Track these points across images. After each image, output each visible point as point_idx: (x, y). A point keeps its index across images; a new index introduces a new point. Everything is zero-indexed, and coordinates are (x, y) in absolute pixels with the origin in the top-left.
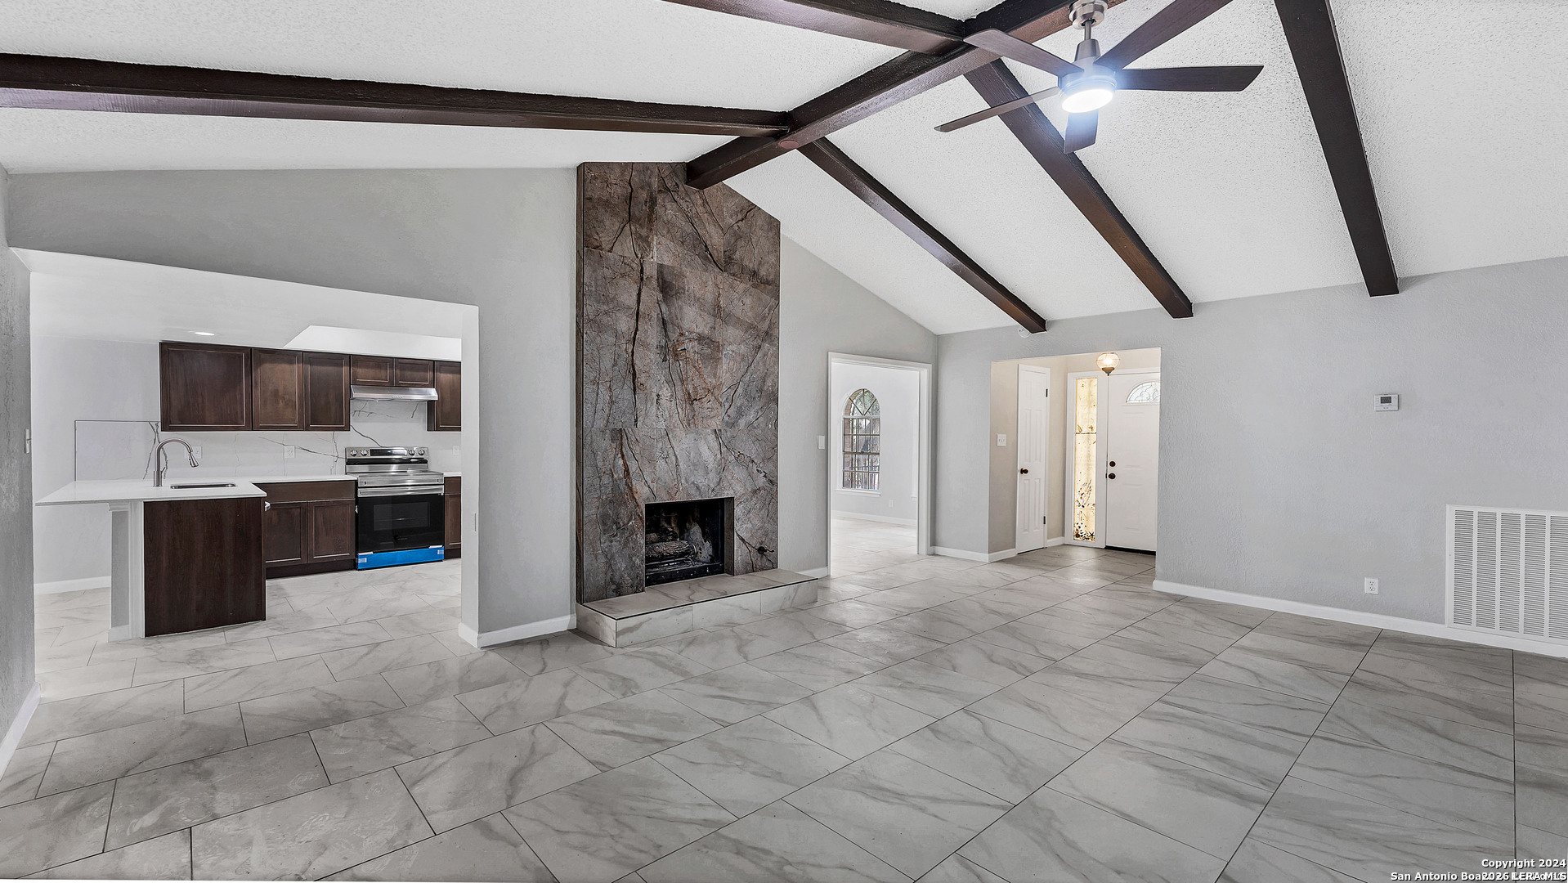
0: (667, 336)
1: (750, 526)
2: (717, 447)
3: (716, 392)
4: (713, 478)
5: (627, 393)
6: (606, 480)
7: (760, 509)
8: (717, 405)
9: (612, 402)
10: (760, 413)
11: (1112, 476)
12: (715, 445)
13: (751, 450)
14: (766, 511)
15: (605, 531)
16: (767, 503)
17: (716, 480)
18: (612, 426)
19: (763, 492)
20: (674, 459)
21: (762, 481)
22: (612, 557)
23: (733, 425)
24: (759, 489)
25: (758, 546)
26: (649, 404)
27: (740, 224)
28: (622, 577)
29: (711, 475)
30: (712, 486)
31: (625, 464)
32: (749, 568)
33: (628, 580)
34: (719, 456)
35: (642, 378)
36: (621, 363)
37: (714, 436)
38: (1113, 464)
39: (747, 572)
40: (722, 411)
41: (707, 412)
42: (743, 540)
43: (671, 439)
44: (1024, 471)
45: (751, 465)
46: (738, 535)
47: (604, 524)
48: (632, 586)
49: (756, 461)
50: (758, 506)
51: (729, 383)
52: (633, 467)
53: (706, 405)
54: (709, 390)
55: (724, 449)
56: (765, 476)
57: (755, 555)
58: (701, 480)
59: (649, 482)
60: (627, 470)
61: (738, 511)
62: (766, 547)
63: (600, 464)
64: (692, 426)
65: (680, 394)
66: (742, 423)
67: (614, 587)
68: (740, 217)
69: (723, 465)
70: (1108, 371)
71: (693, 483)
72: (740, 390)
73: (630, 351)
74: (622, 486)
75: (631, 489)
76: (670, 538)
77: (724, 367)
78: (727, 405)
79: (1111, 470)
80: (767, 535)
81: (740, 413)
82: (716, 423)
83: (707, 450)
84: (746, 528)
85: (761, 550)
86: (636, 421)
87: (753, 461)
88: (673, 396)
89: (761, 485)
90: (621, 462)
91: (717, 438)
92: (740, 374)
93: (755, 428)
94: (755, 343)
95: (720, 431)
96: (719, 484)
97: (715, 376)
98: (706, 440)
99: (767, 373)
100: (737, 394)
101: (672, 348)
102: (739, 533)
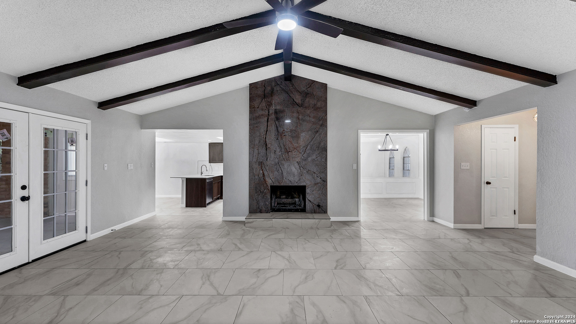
0: (278, 131)
1: (313, 196)
2: (299, 168)
3: (298, 149)
4: (296, 178)
5: (264, 151)
6: (256, 177)
7: (318, 191)
8: (298, 153)
9: (259, 153)
10: (318, 155)
12: (297, 167)
13: (314, 169)
14: (321, 192)
15: (256, 193)
16: (322, 188)
17: (298, 179)
18: (259, 161)
19: (320, 184)
20: (281, 171)
21: (319, 180)
22: (259, 201)
23: (305, 160)
24: (318, 183)
25: (317, 204)
26: (272, 153)
27: (308, 89)
28: (262, 207)
29: (296, 177)
30: (296, 181)
31: (263, 172)
32: (313, 211)
33: (264, 209)
34: (299, 171)
35: (269, 146)
36: (262, 141)
37: (297, 164)
39: (312, 213)
40: (301, 155)
41: (294, 156)
42: (310, 201)
43: (280, 165)
44: (488, 183)
45: (314, 174)
47: (256, 190)
48: (265, 211)
49: (316, 173)
50: (317, 189)
51: (304, 145)
52: (266, 173)
53: (294, 153)
54: (295, 148)
55: (301, 168)
56: (321, 179)
57: (316, 208)
58: (291, 178)
59: (272, 179)
60: (264, 175)
61: (308, 191)
62: (321, 205)
63: (255, 172)
64: (288, 160)
65: (283, 150)
66: (310, 159)
67: (259, 210)
68: (308, 87)
69: (301, 174)
71: (288, 179)
72: (309, 147)
73: (265, 137)
74: (262, 179)
75: (265, 180)
77: (302, 140)
78: (303, 153)
80: (322, 200)
81: (309, 156)
82: (298, 159)
83: (294, 168)
85: (319, 206)
86: (267, 159)
87: (315, 173)
88: (281, 151)
89: (319, 182)
90: (262, 172)
91: (299, 164)
92: (308, 142)
93: (316, 161)
94: (316, 130)
95: (300, 162)
96: (299, 180)
97: (297, 143)
98: (294, 165)
99: (321, 141)
100: (307, 149)
101: (280, 134)
102: (308, 198)
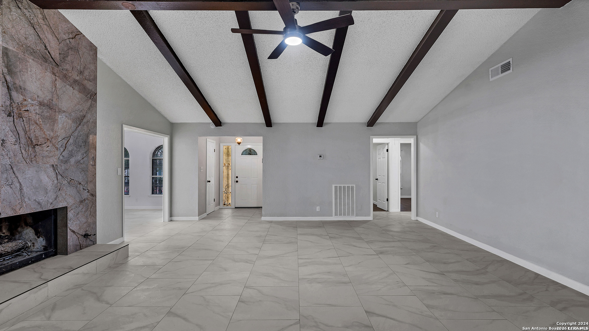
1: (78, 222)
2: (55, 176)
3: (54, 141)
4: (51, 196)
7: (85, 211)
8: (54, 149)
10: (85, 155)
11: (237, 182)
12: (53, 174)
13: (79, 177)
14: (89, 212)
16: (90, 207)
17: (54, 197)
19: (87, 201)
20: (18, 185)
21: (86, 195)
23: (66, 162)
24: (85, 200)
25: (84, 233)
27: (71, 40)
29: (50, 194)
30: (51, 201)
32: (78, 248)
34: (56, 182)
37: (52, 169)
38: (237, 177)
39: (76, 251)
40: (58, 153)
41: (46, 153)
42: (73, 232)
43: (16, 171)
44: (209, 181)
45: (79, 186)
46: (70, 229)
49: (82, 183)
50: (84, 210)
51: (64, 135)
53: (45, 149)
54: (48, 139)
55: (59, 177)
56: (88, 192)
57: (83, 241)
58: (41, 198)
61: (70, 214)
62: (89, 233)
64: (34, 162)
65: (23, 140)
66: (73, 160)
68: (71, 36)
69: (59, 188)
70: (239, 143)
71: (35, 200)
72: (71, 141)
77: (60, 126)
78: (62, 150)
79: (237, 179)
80: (89, 226)
81: (71, 155)
82: (54, 161)
83: (47, 178)
84: (76, 224)
85: (86, 236)
87: (80, 184)
88: (17, 142)
89: (86, 197)
91: (54, 170)
92: (71, 132)
93: (81, 164)
94: (81, 114)
95: (57, 165)
96: (56, 199)
97: (52, 130)
98: (45, 171)
99: (89, 132)
100: (69, 143)
102: (71, 228)
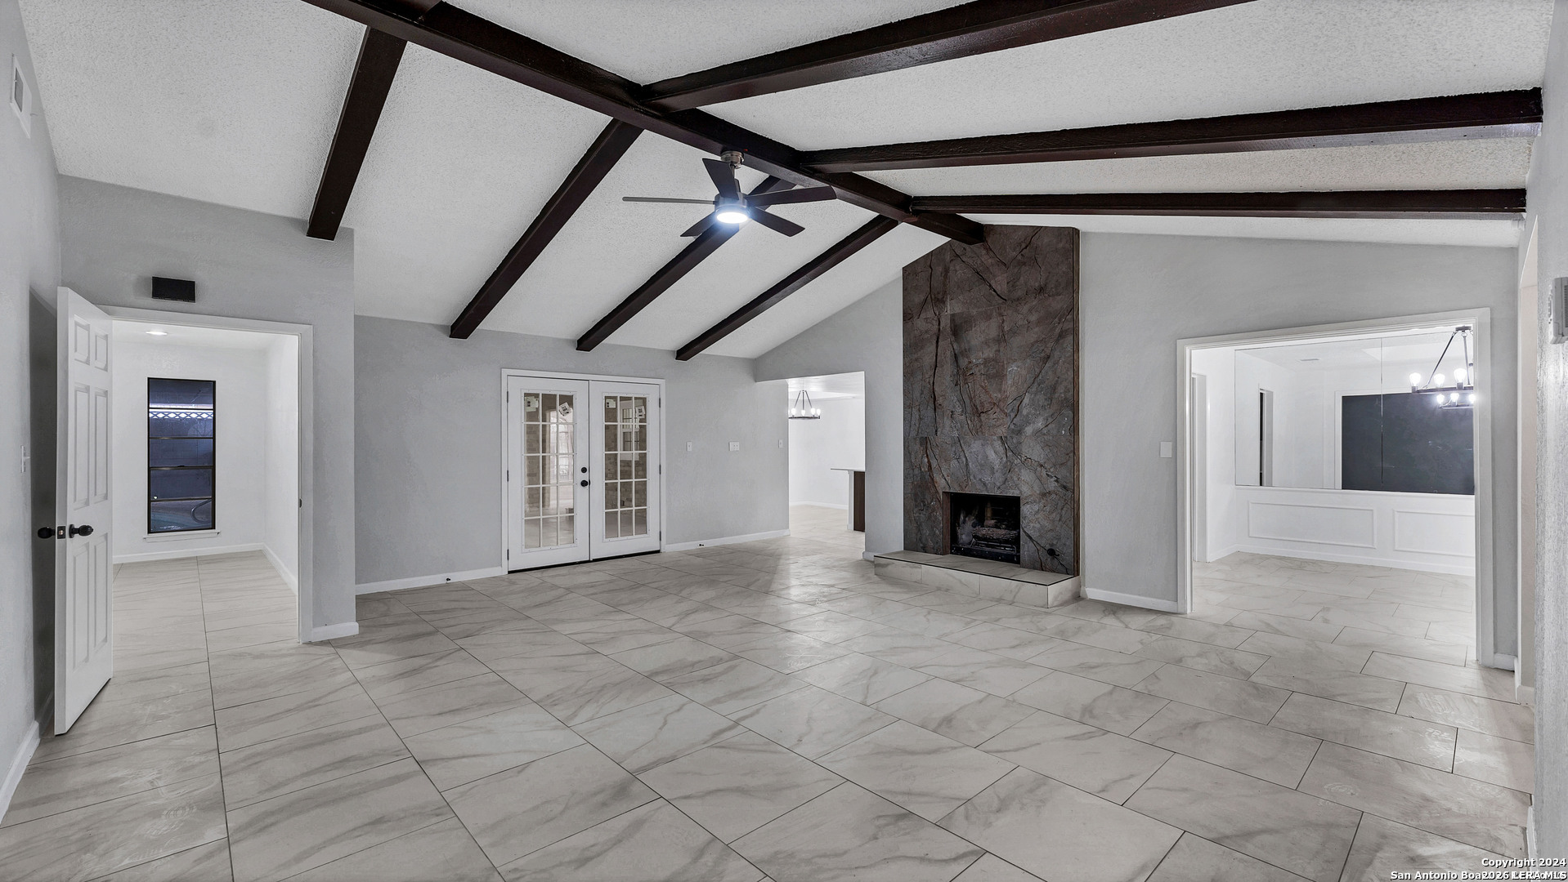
0: (958, 366)
1: (1038, 526)
2: (1003, 452)
3: (1002, 405)
4: (998, 479)
5: (930, 413)
6: (917, 471)
7: (1051, 512)
8: (1003, 416)
9: (920, 419)
10: (1050, 420)
12: (1001, 449)
13: (1041, 455)
14: (1058, 516)
15: (916, 506)
16: (1060, 507)
17: (1001, 480)
18: (920, 435)
19: (1054, 496)
20: (964, 459)
21: (1053, 485)
22: (921, 525)
23: (1019, 432)
24: (1049, 493)
25: (1048, 547)
26: (945, 418)
28: (927, 540)
29: (997, 475)
30: (998, 484)
31: (929, 462)
32: (1039, 566)
33: (931, 544)
34: (1005, 459)
35: (940, 400)
36: (926, 392)
37: (1000, 442)
39: (1034, 568)
40: (1008, 420)
41: (993, 422)
42: (1031, 538)
43: (963, 445)
45: (1039, 469)
46: (1025, 532)
47: (916, 501)
48: (933, 548)
49: (1046, 465)
50: (1048, 508)
51: (1015, 395)
52: (934, 464)
53: (992, 416)
54: (995, 404)
55: (1009, 454)
56: (1057, 481)
57: (1045, 557)
58: (987, 479)
59: (946, 476)
60: (930, 466)
61: (1026, 510)
62: (1057, 549)
63: (913, 461)
64: (980, 433)
65: (969, 409)
66: (1029, 430)
67: (921, 545)
68: (1024, 246)
69: (1009, 468)
71: (980, 480)
72: (1026, 401)
73: (932, 382)
74: (927, 477)
75: (933, 479)
76: (1004, 526)
77: (1009, 382)
78: (1013, 415)
80: (1059, 539)
81: (1027, 422)
82: (1002, 432)
83: (993, 453)
84: (1033, 527)
85: (1052, 552)
86: (936, 431)
87: (1042, 466)
88: (964, 411)
89: (1052, 489)
90: (926, 460)
91: (1003, 443)
92: (1025, 386)
93: (1044, 434)
94: (1043, 355)
95: (1006, 437)
96: (1004, 483)
97: (1000, 391)
98: (992, 445)
99: (1057, 381)
100: (1023, 404)
101: (962, 375)
102: (1025, 529)
